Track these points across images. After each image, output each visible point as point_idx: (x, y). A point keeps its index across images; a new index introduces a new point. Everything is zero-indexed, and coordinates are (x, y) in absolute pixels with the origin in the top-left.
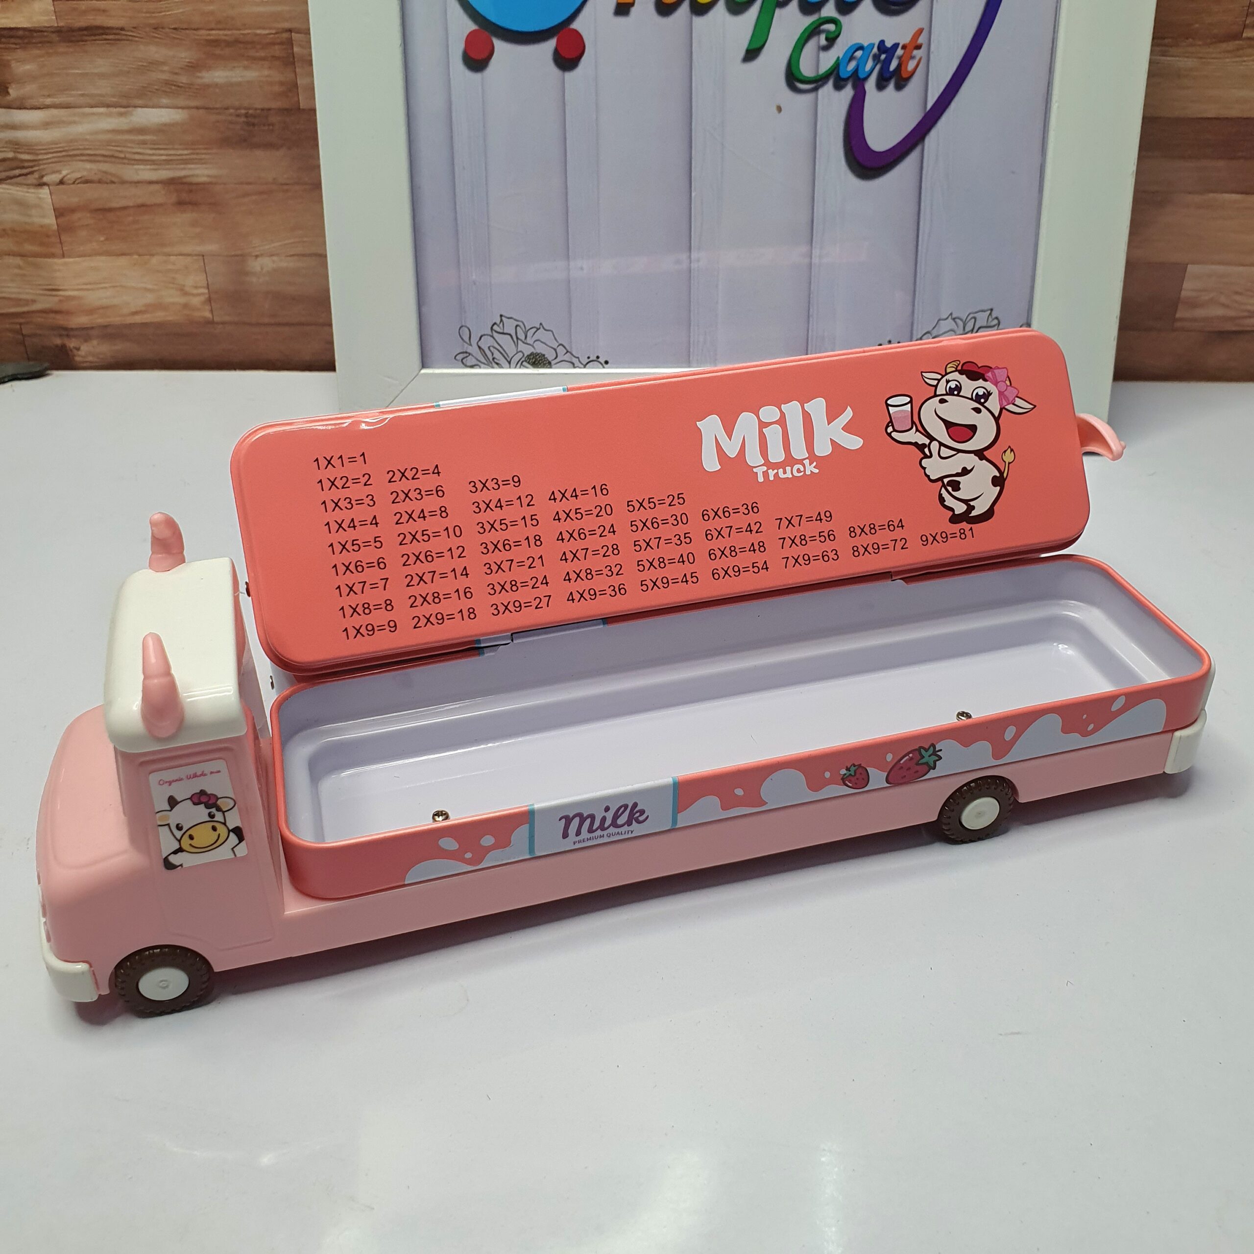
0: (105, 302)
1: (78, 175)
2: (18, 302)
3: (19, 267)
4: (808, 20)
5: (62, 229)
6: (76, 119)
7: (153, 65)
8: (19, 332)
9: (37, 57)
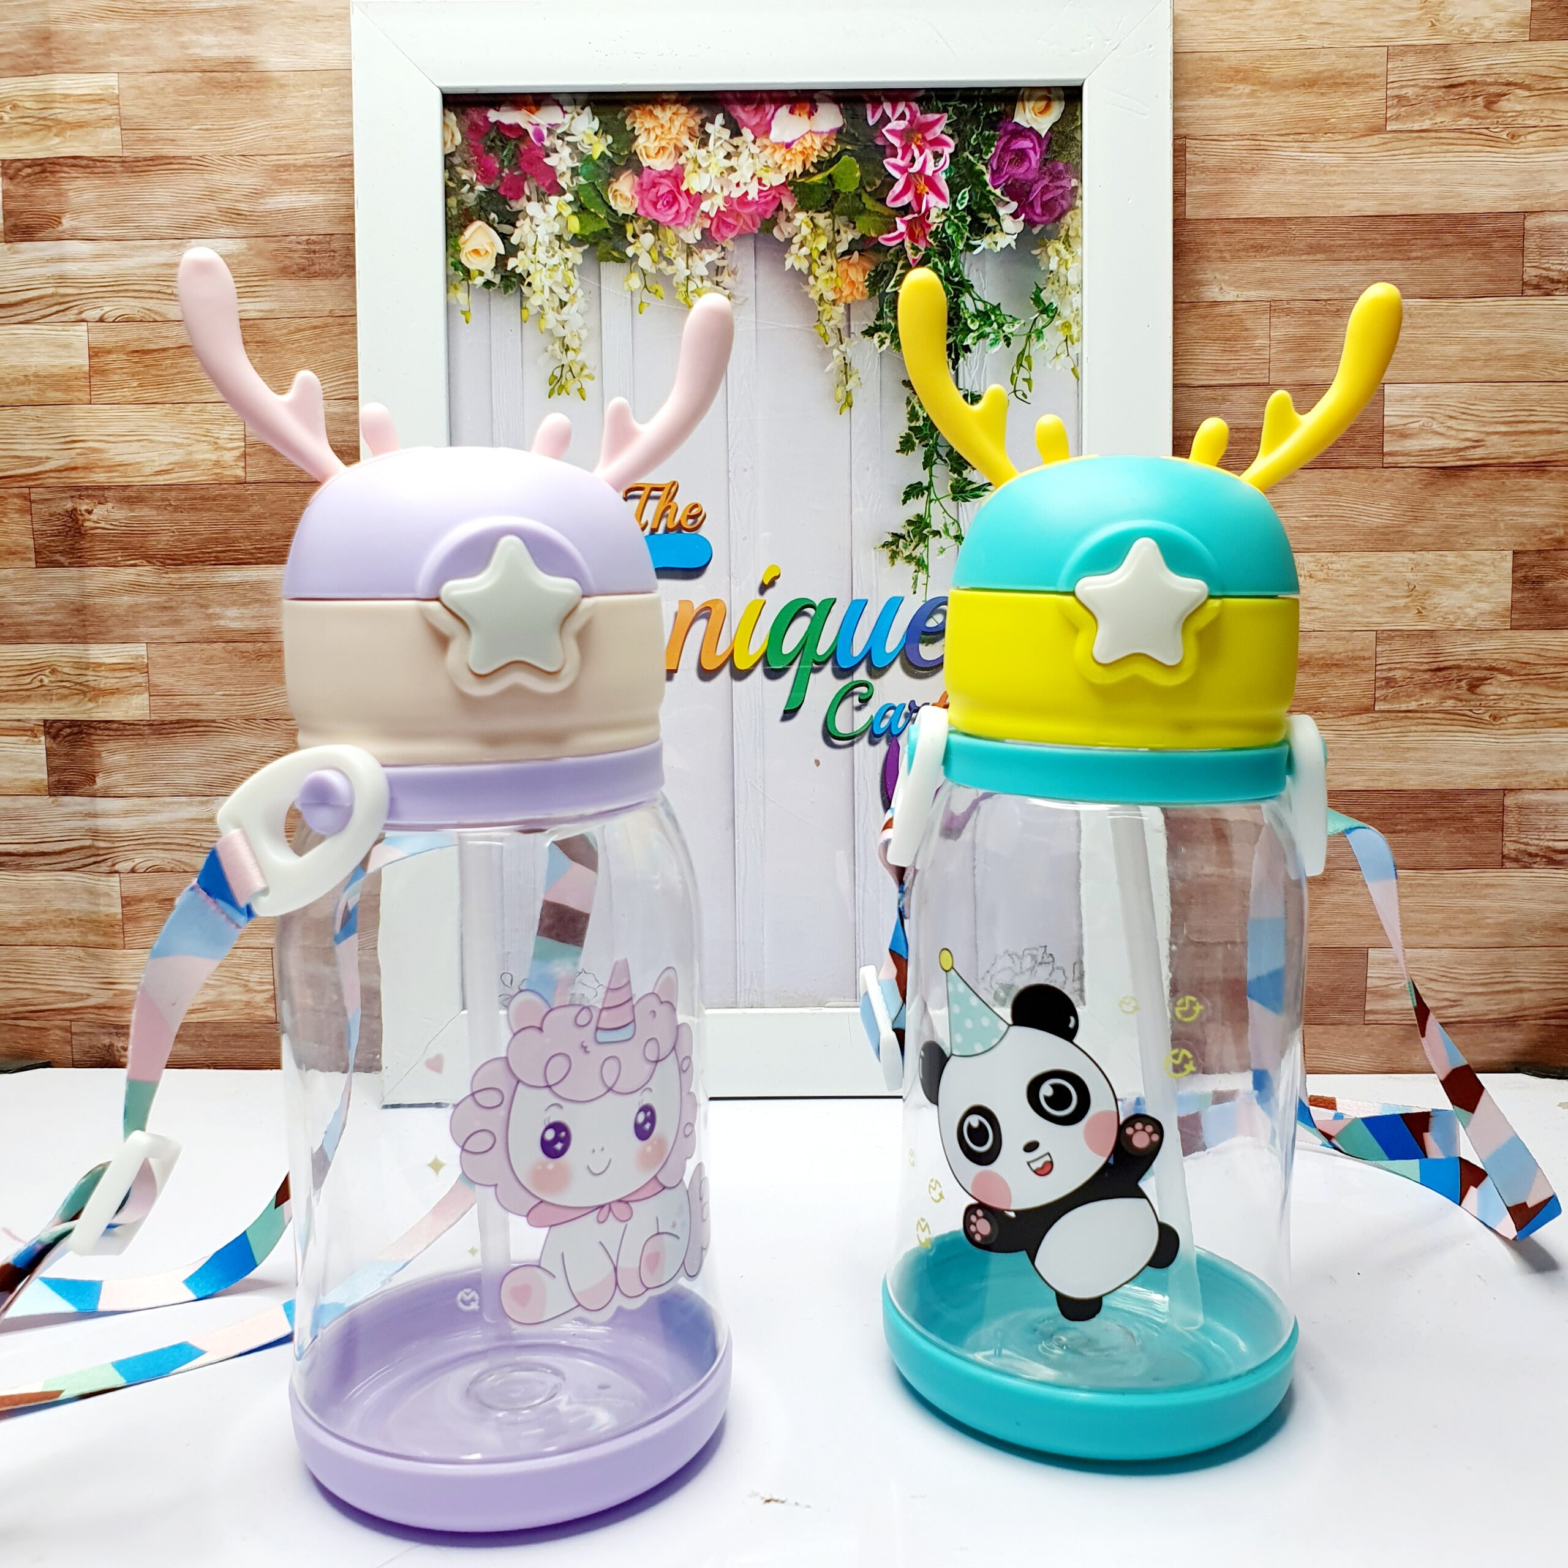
1: (150, 864)
3: (79, 958)
4: (843, 683)
5: (126, 918)
8: (68, 1029)
9: (126, 749)
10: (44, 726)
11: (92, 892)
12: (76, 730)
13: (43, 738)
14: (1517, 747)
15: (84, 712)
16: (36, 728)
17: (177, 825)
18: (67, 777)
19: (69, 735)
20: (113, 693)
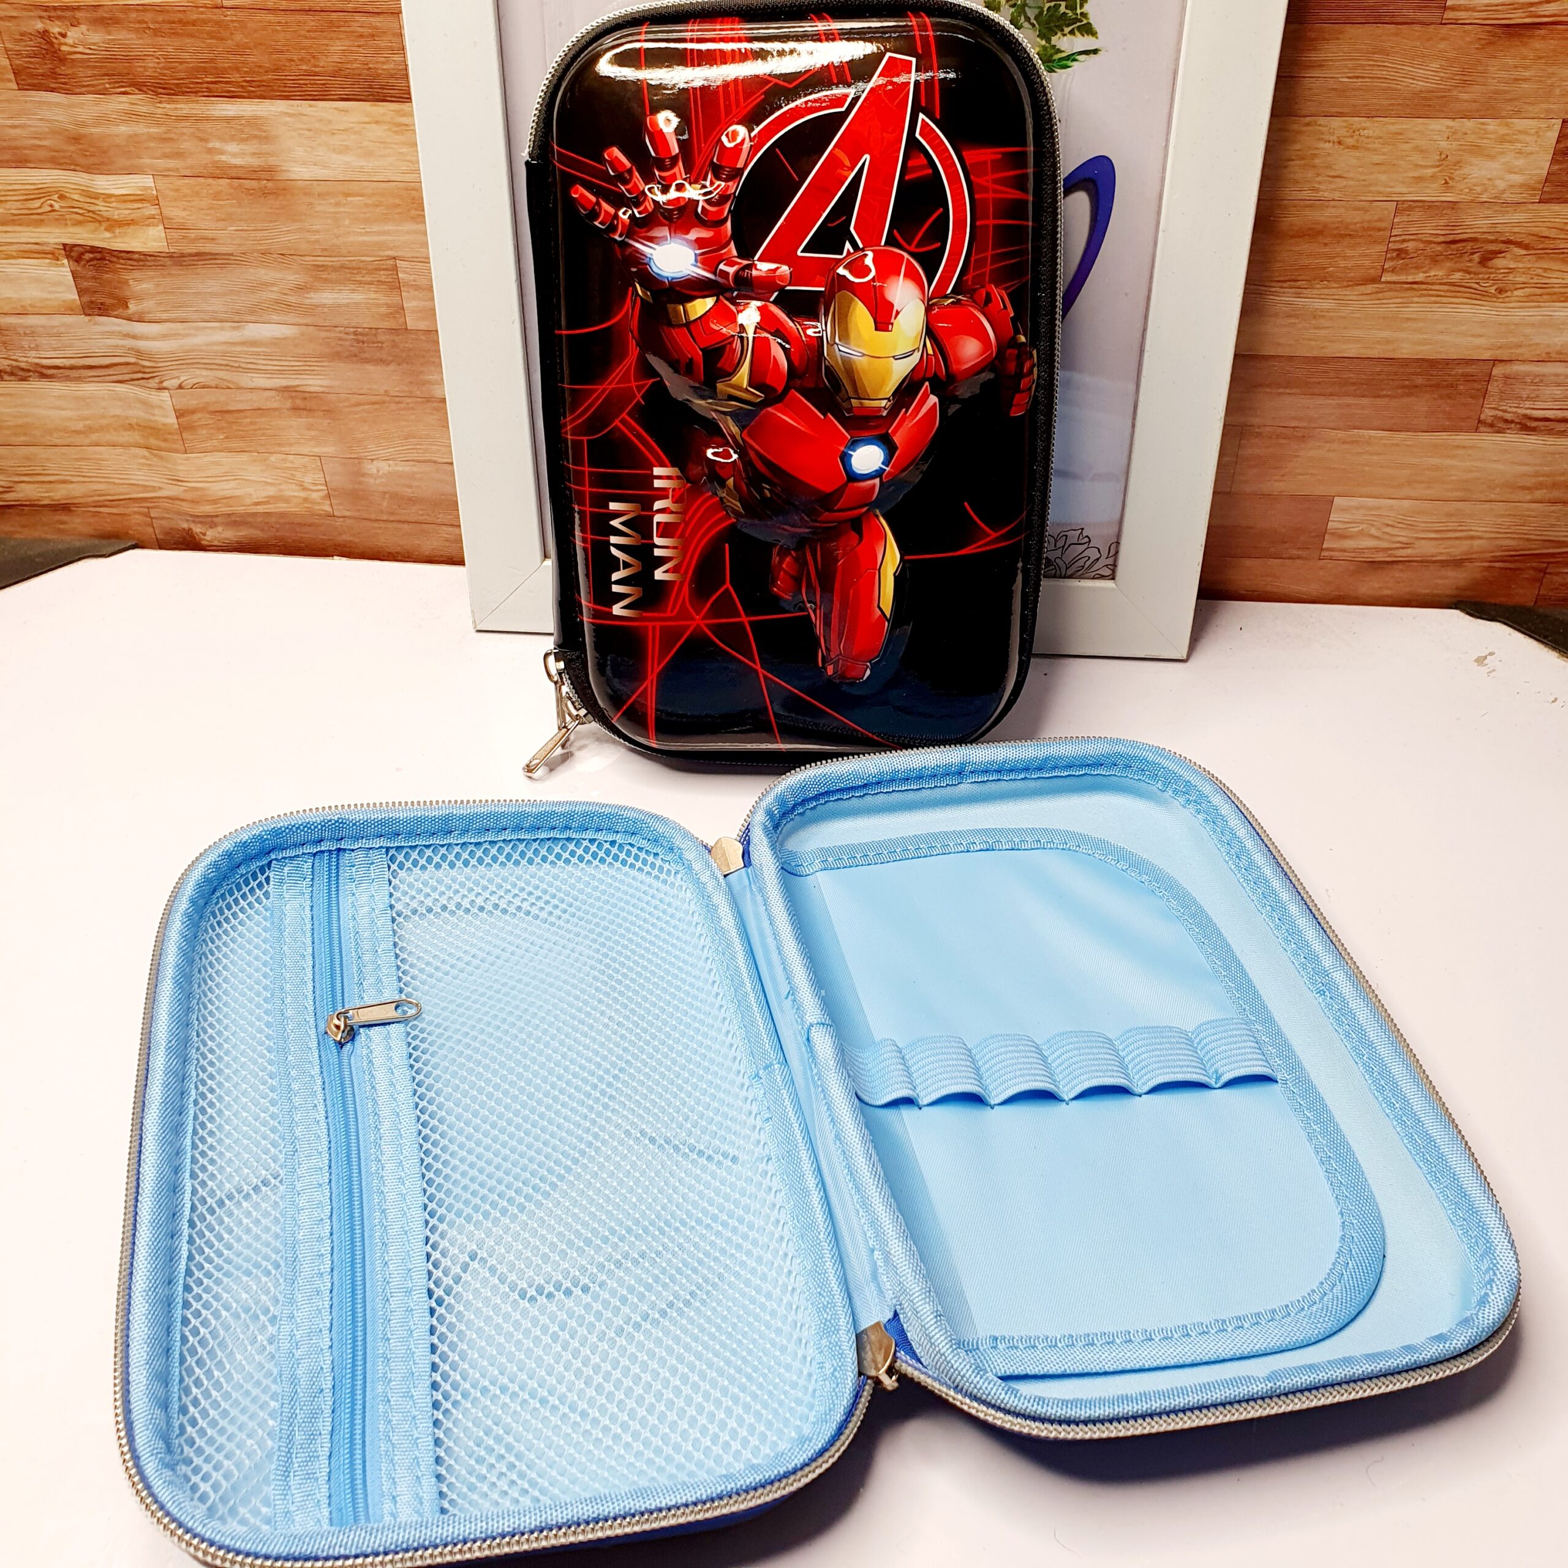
0: (228, 493)
1: (196, 381)
2: (145, 488)
3: (144, 457)
5: (182, 428)
6: (192, 332)
7: (264, 285)
8: (148, 515)
9: (153, 277)
10: (65, 249)
11: (145, 403)
12: (98, 256)
13: (65, 261)
14: (1516, 320)
15: (103, 240)
16: (57, 252)
17: (216, 348)
18: (99, 298)
19: (91, 260)
20: (128, 224)
